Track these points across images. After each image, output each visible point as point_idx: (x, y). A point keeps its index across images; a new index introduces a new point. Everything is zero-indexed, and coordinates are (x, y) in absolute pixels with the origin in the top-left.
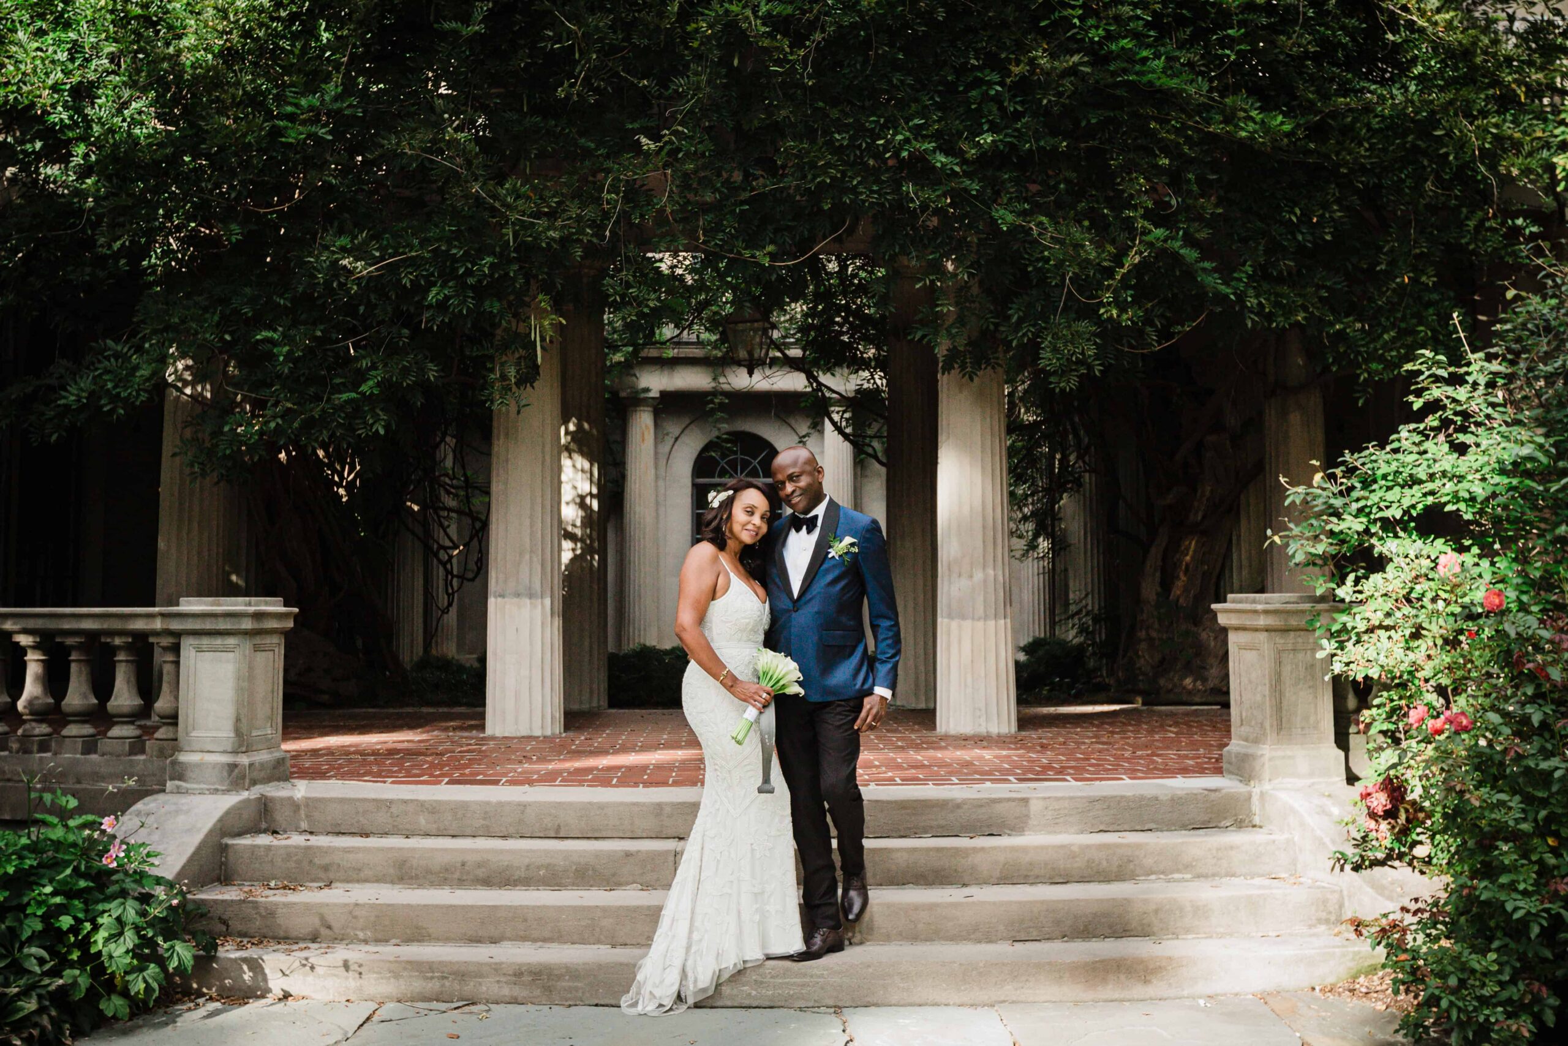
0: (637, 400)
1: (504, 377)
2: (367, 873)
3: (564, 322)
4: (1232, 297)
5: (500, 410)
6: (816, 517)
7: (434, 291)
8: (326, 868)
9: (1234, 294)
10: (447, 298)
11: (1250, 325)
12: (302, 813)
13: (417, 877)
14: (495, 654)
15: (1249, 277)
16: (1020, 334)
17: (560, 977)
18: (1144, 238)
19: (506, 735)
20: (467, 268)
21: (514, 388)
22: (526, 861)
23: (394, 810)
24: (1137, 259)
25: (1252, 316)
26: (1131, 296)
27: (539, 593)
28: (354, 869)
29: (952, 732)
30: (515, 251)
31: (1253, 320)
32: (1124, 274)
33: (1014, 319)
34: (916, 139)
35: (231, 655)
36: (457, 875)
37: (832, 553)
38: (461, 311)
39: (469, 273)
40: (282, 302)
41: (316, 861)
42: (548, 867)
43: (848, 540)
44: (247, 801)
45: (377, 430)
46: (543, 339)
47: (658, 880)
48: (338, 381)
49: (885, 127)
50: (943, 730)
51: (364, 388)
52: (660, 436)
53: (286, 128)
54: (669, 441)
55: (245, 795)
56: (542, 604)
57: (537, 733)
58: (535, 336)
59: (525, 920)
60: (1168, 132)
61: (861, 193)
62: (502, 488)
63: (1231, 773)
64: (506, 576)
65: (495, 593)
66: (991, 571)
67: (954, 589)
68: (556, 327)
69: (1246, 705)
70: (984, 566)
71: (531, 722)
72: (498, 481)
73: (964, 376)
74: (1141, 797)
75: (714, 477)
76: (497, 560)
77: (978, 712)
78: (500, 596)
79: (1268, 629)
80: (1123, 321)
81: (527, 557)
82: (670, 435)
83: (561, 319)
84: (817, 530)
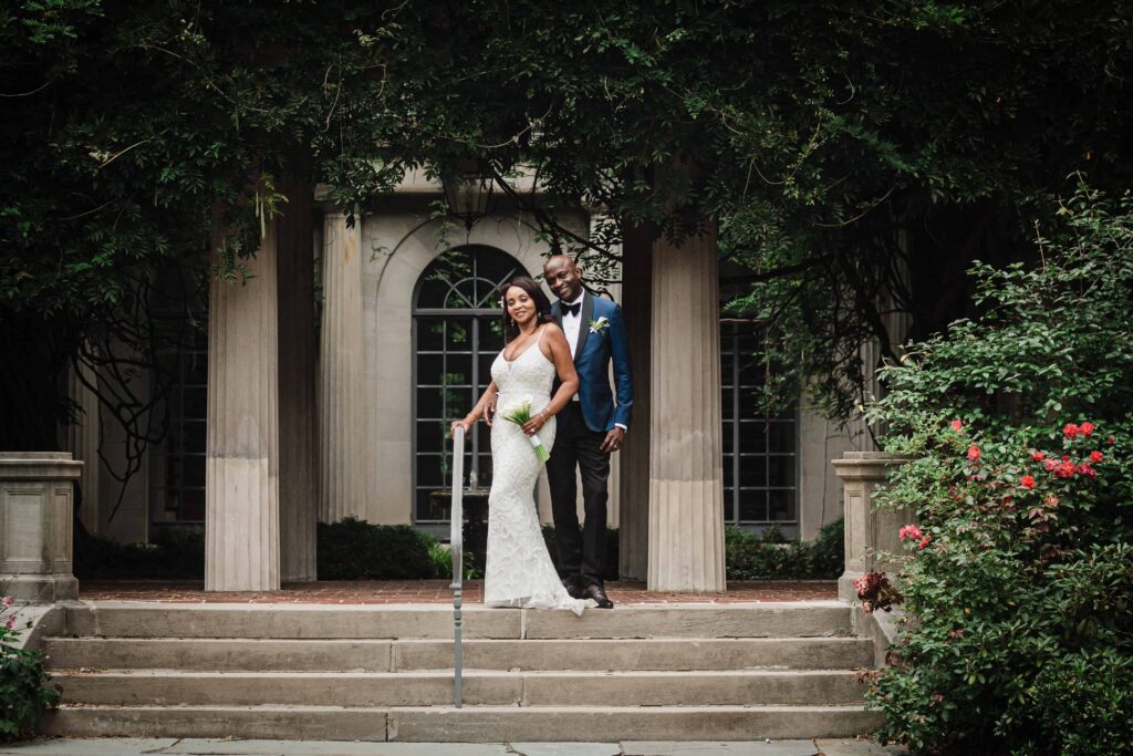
1: (231, 251)
2: (155, 661)
3: (286, 200)
4: (916, 175)
6: (579, 304)
7: (166, 172)
8: (123, 658)
9: (918, 171)
10: (178, 178)
11: (935, 200)
12: (97, 621)
13: (194, 664)
14: (214, 513)
15: (933, 155)
16: (716, 210)
17: (308, 721)
18: (824, 125)
20: (197, 151)
21: (238, 258)
22: (277, 651)
23: (170, 617)
24: (816, 146)
25: (938, 191)
26: (820, 173)
27: (257, 453)
28: (146, 658)
29: (662, 589)
30: (241, 135)
31: (939, 196)
32: (805, 159)
33: (711, 195)
34: (613, 35)
35: (38, 498)
36: (225, 662)
37: (592, 330)
38: (192, 190)
39: (199, 155)
40: (19, 178)
41: (115, 652)
42: (294, 655)
43: (602, 319)
44: (54, 610)
45: (109, 299)
46: (267, 215)
47: (377, 665)
48: (70, 251)
49: (584, 23)
50: (653, 588)
51: (96, 259)
52: (369, 253)
53: (35, 27)
54: (382, 258)
55: (53, 606)
56: (260, 464)
57: (257, 588)
58: (260, 212)
59: (280, 688)
60: (846, 27)
61: (562, 84)
62: (220, 349)
63: (842, 596)
64: (224, 436)
65: (214, 452)
66: (699, 433)
67: (664, 450)
68: (279, 205)
69: (854, 541)
70: (693, 428)
71: (250, 577)
72: (216, 344)
73: (671, 243)
74: (759, 611)
75: (441, 307)
76: (215, 420)
77: (685, 571)
78: (219, 456)
79: (865, 479)
80: (806, 201)
81: (245, 418)
82: (383, 251)
83: (284, 197)
84: (580, 314)
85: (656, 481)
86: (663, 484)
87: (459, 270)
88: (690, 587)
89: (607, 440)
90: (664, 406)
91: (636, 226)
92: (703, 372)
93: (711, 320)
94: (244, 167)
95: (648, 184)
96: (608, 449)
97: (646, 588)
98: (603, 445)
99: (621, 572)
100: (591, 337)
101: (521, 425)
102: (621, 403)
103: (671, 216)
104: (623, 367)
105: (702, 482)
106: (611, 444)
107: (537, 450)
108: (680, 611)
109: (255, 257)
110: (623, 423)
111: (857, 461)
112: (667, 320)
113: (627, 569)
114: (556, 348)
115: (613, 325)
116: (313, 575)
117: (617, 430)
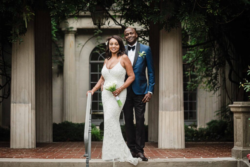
0: (68, 31)
1: (15, 32)
3: (34, 15)
5: (14, 43)
6: (135, 46)
14: (13, 122)
16: (182, 18)
19: (17, 148)
21: (19, 35)
26: (219, 5)
27: (27, 102)
29: (163, 148)
33: (181, 13)
37: (140, 56)
43: (143, 52)
46: (27, 20)
50: (160, 148)
52: (77, 45)
54: (81, 46)
56: (28, 106)
57: (27, 147)
58: (25, 19)
62: (15, 67)
63: (233, 156)
64: (16, 96)
65: (13, 102)
66: (176, 95)
67: (164, 101)
68: (31, 16)
69: (238, 136)
70: (174, 94)
71: (25, 144)
72: (14, 65)
73: (166, 31)
74: (203, 162)
75: (97, 60)
76: (13, 91)
77: (171, 142)
78: (15, 103)
79: (242, 112)
80: (214, 14)
81: (23, 90)
82: (81, 45)
83: (33, 14)
84: (135, 50)
85: (161, 111)
86: (164, 112)
87: (102, 50)
88: (173, 147)
89: (145, 98)
90: (164, 86)
91: (155, 23)
92: (177, 75)
93: (180, 57)
94: (19, 3)
95: (159, 9)
96: (145, 101)
97: (157, 147)
98: (143, 100)
99: (149, 140)
100: (139, 59)
101: (112, 92)
102: (150, 84)
103: (166, 22)
104: (151, 70)
105: (177, 112)
106: (147, 99)
107: (118, 101)
108: (173, 162)
109: (25, 35)
110: (151, 92)
111: (240, 105)
112: (165, 57)
113: (151, 138)
114: (127, 64)
115: (147, 55)
116: (51, 140)
117: (149, 94)
